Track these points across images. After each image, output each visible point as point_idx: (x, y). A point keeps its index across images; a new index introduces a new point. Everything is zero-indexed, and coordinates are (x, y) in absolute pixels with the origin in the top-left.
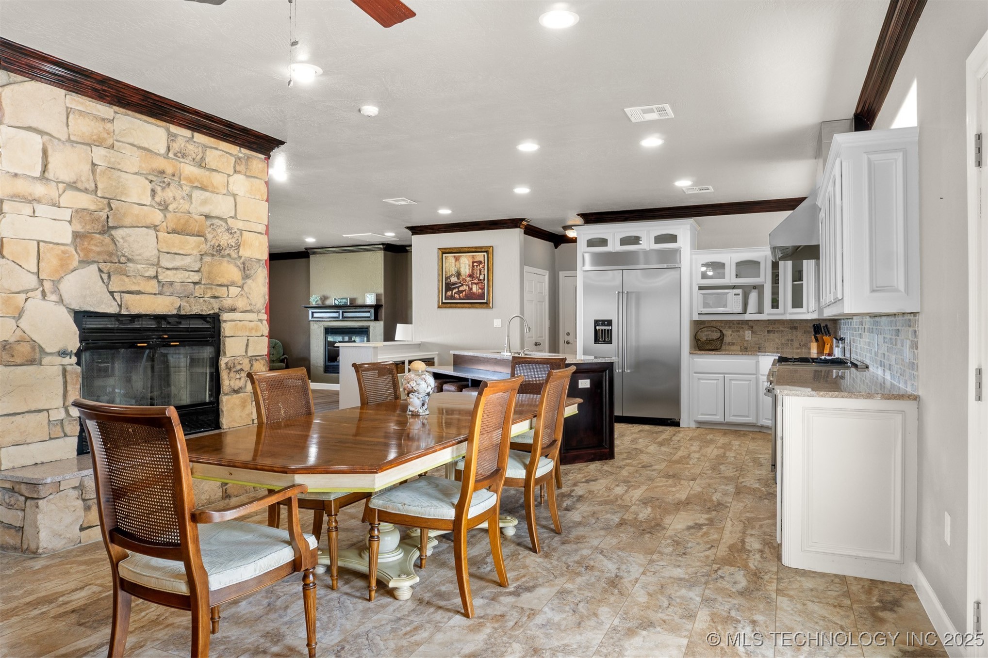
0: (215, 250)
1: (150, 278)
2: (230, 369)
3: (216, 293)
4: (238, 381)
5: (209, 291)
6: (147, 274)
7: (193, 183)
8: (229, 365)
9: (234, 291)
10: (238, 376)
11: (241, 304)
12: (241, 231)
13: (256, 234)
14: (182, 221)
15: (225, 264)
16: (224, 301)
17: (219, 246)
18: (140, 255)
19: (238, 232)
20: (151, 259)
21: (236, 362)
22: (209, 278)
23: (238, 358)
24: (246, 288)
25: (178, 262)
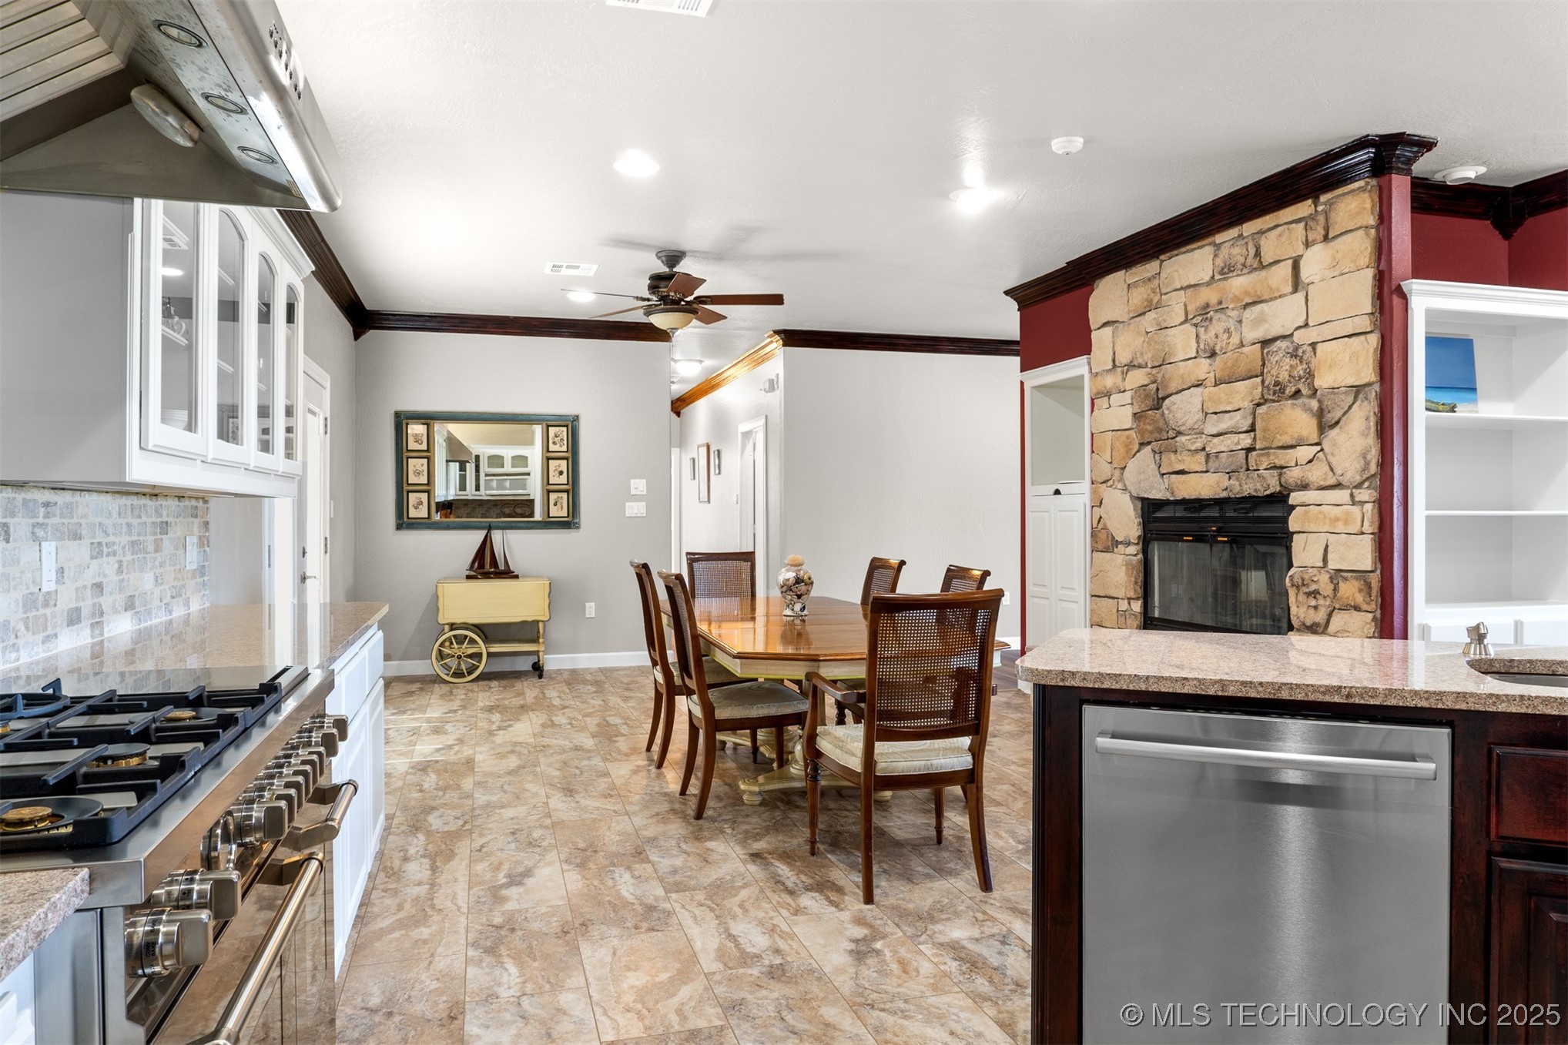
0: (1271, 392)
1: (1196, 451)
2: (1298, 587)
3: (1276, 461)
4: (1312, 611)
5: (1263, 459)
6: (1193, 448)
7: (1242, 301)
8: (1296, 580)
9: (1305, 453)
10: (1313, 603)
11: (1317, 474)
12: (1313, 345)
13: (1346, 339)
14: (1229, 364)
15: (1288, 411)
16: (1288, 472)
17: (1277, 383)
18: (1183, 425)
19: (1309, 349)
20: (1196, 427)
21: (1306, 577)
22: (1265, 439)
23: (1311, 570)
24: (1326, 445)
25: (1226, 422)
